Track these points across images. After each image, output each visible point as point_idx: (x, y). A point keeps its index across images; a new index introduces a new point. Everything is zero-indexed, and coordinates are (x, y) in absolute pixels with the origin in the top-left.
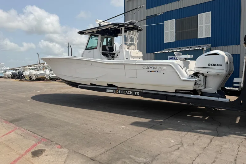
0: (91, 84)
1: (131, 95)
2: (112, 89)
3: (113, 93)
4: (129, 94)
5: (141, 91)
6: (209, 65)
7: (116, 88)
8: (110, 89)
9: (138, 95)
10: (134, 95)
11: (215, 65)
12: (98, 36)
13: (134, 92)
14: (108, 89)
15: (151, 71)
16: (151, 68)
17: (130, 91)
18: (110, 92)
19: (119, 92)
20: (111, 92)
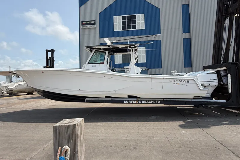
0: (105, 96)
1: (152, 103)
2: (131, 100)
3: (132, 103)
4: (151, 103)
5: (163, 99)
6: (211, 79)
7: (136, 99)
8: (129, 100)
9: (159, 103)
10: (156, 103)
11: (214, 79)
12: (105, 52)
13: (155, 101)
14: (126, 100)
15: (176, 84)
16: (177, 81)
17: (151, 100)
18: (128, 103)
19: (139, 102)
20: (130, 103)
